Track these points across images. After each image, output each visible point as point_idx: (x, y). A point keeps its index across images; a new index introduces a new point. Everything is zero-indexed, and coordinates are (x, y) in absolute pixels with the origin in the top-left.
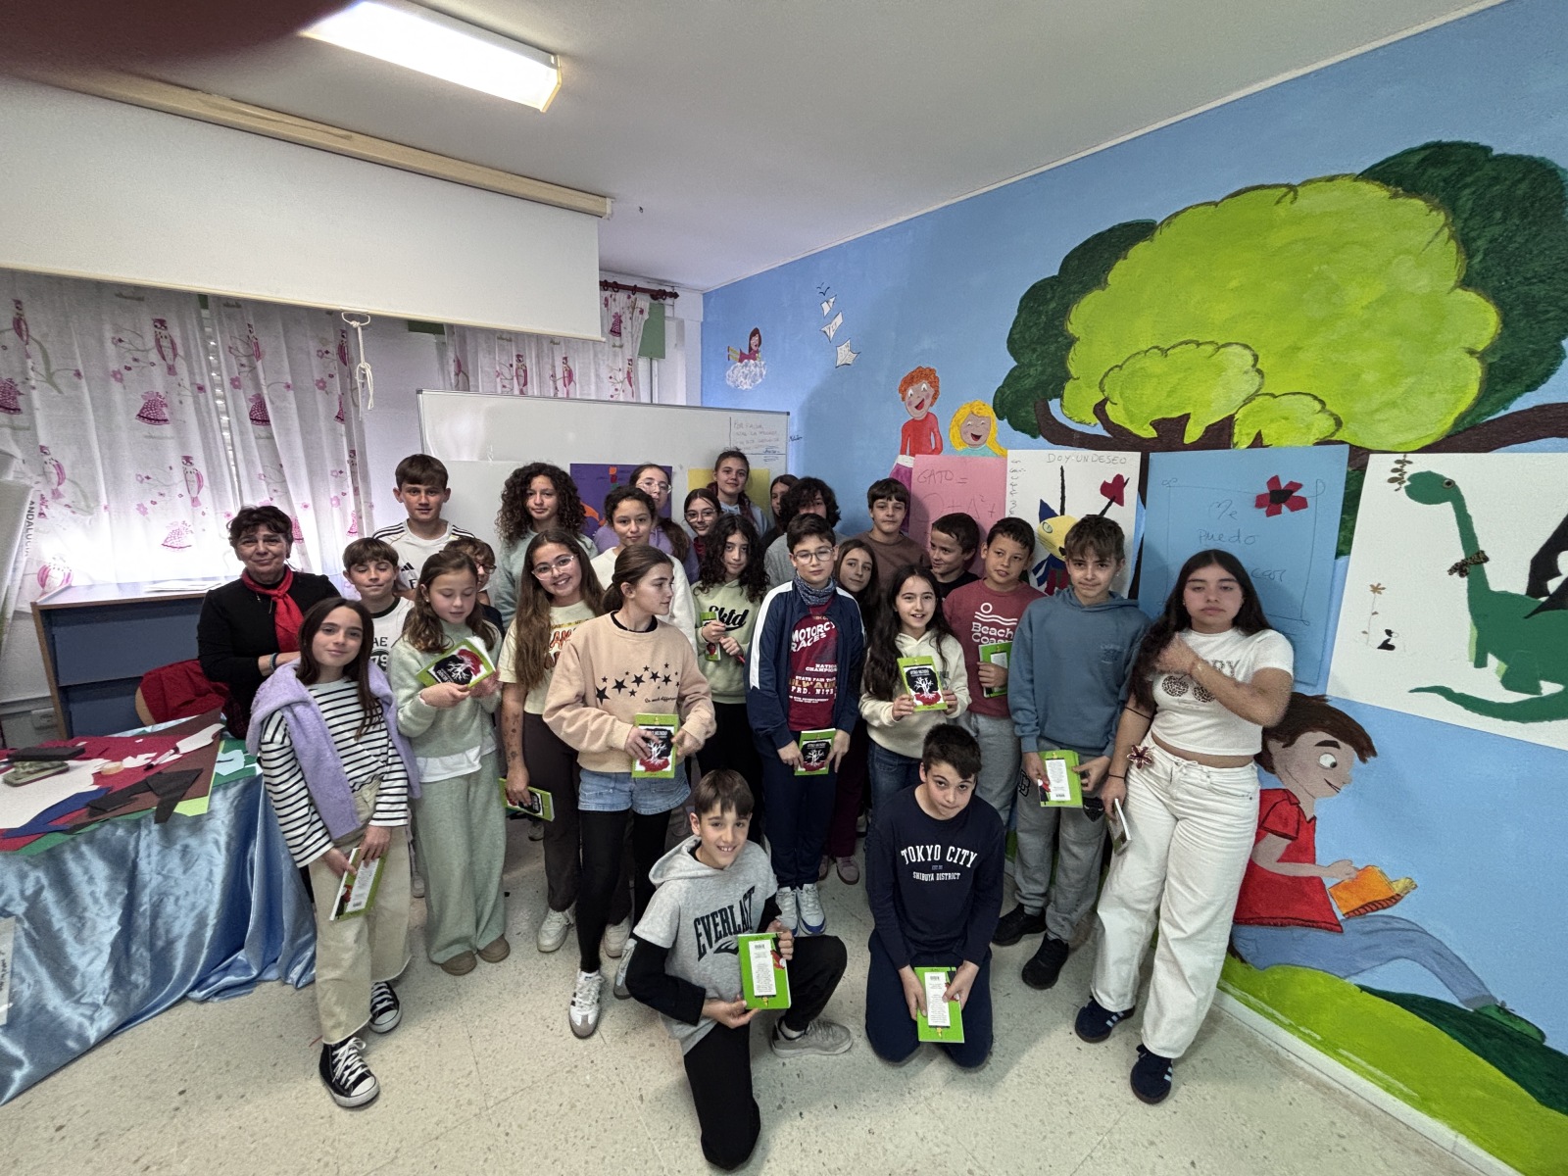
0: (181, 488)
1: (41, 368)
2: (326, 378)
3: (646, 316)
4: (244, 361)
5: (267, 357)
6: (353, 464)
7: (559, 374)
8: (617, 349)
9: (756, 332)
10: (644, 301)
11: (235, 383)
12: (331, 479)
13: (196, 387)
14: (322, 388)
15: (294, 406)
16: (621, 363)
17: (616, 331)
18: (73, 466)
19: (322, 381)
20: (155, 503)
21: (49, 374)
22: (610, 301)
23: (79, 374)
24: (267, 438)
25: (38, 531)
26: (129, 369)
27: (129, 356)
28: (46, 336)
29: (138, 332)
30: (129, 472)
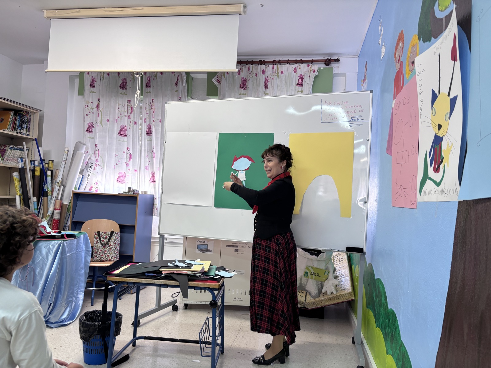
0: (125, 160)
4: (148, 112)
8: (300, 92)
10: (316, 66)
11: (145, 120)
13: (134, 122)
15: (160, 129)
17: (300, 84)
18: (101, 151)
20: (117, 164)
21: (101, 121)
22: (298, 69)
23: (108, 121)
24: (150, 140)
25: (92, 173)
26: (119, 117)
27: (120, 113)
28: (103, 109)
29: (124, 105)
30: (114, 154)
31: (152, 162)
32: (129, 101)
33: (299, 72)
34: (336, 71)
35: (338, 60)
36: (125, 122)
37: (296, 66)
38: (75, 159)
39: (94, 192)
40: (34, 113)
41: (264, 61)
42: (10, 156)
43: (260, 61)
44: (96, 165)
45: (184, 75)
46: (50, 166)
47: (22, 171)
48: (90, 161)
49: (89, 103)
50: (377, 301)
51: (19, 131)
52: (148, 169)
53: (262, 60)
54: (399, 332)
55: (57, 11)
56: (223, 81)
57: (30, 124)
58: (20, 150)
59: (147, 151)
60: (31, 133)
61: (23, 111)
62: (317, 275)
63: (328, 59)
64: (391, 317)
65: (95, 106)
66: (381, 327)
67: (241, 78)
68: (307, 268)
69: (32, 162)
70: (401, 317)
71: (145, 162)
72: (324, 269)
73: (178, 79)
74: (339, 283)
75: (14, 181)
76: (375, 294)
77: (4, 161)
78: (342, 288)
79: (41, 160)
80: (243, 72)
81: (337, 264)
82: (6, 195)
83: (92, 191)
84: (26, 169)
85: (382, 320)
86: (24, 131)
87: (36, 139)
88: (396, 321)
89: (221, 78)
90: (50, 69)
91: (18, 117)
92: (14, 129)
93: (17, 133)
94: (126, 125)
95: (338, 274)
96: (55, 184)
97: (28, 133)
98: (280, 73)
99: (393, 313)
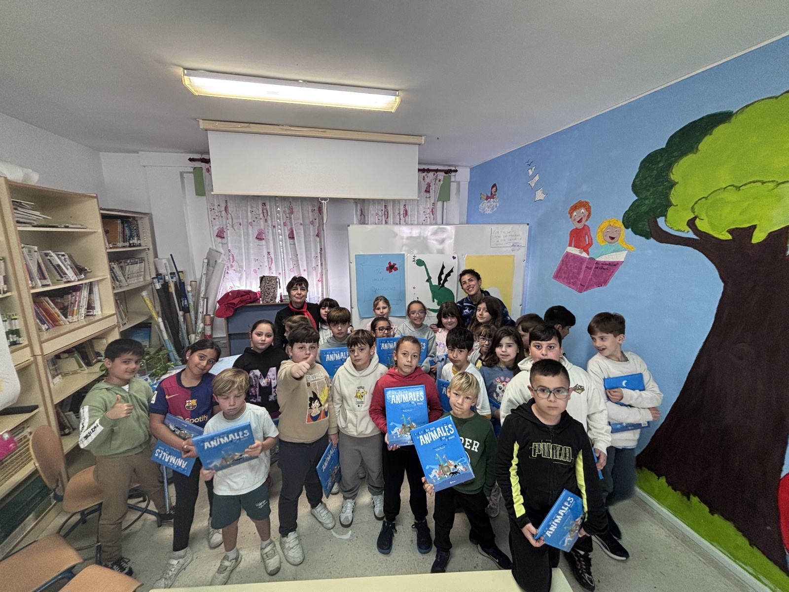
0: (266, 264)
1: (231, 223)
2: (314, 220)
3: (442, 182)
4: (288, 215)
5: (295, 213)
6: (321, 254)
7: (402, 213)
8: (428, 199)
9: (494, 185)
10: (441, 175)
11: (285, 224)
12: (313, 260)
13: (273, 226)
14: (312, 224)
15: (303, 231)
16: (430, 205)
17: (427, 191)
18: (237, 256)
19: (312, 221)
20: (259, 269)
21: (233, 225)
22: (426, 177)
23: (240, 224)
24: (293, 244)
25: (227, 279)
26: (254, 221)
27: (254, 217)
28: (232, 212)
29: (258, 208)
30: (253, 259)
31: (298, 265)
32: (264, 204)
33: (428, 180)
34: (453, 179)
35: (456, 171)
36: (262, 226)
37: (424, 174)
38: (215, 270)
40: (142, 217)
42: (129, 273)
44: (229, 269)
46: (181, 278)
49: (214, 205)
51: (131, 242)
55: (218, 122)
57: (139, 231)
59: (290, 254)
60: (142, 242)
63: (450, 170)
65: (223, 209)
75: (145, 302)
77: (127, 281)
86: (135, 241)
90: (215, 192)
91: (126, 225)
92: (124, 240)
94: (262, 228)
96: (199, 299)
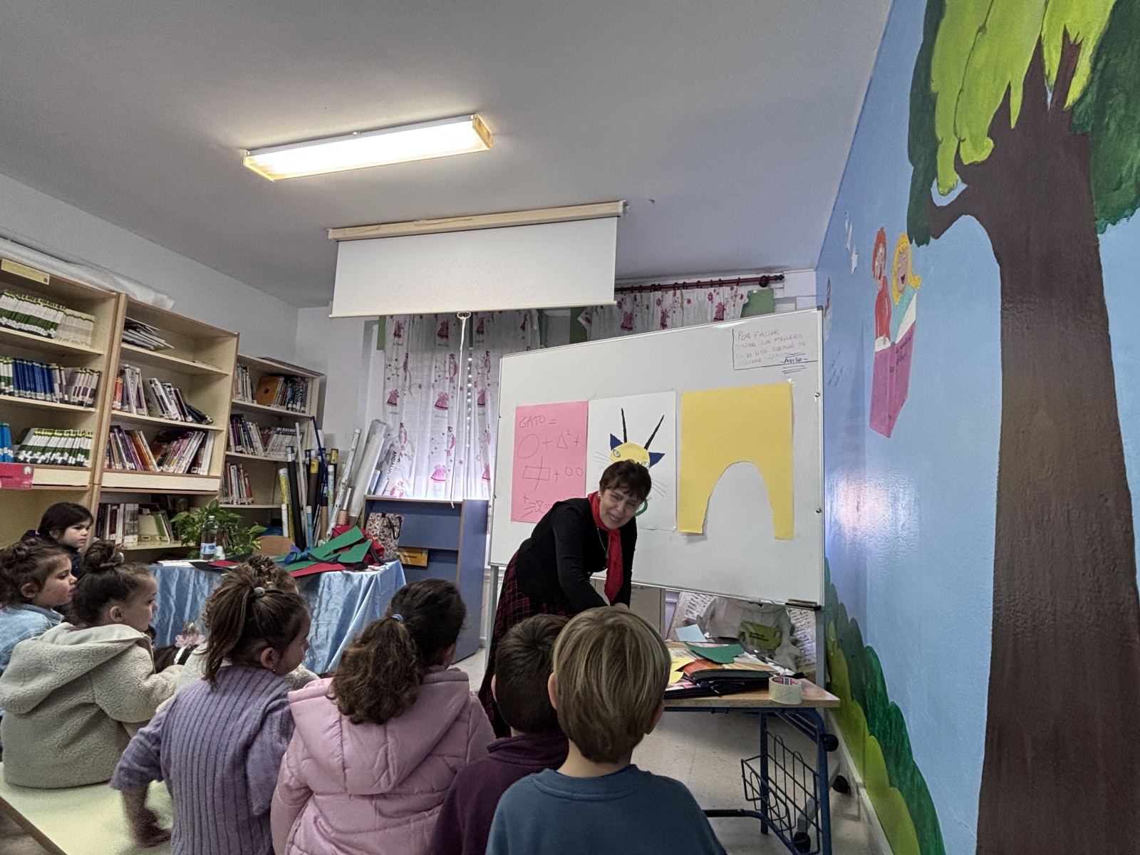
0: (445, 448)
1: (408, 385)
3: (745, 300)
4: (480, 371)
9: (829, 282)
10: (746, 289)
11: (476, 385)
17: (719, 318)
18: (410, 433)
20: (432, 453)
21: (410, 387)
22: (714, 295)
23: (420, 386)
24: (483, 415)
25: (395, 468)
26: (436, 381)
27: (437, 374)
28: (412, 369)
29: (443, 362)
30: (429, 436)
31: (486, 448)
32: (452, 356)
33: (717, 300)
34: (779, 294)
35: (781, 278)
36: (447, 388)
37: (711, 290)
38: (369, 446)
39: (397, 498)
40: (313, 378)
41: (659, 285)
42: (276, 445)
43: (653, 285)
44: (401, 454)
45: (535, 312)
46: (333, 458)
47: (292, 467)
48: (393, 449)
49: (392, 360)
50: (869, 687)
51: (290, 406)
52: (480, 460)
53: (657, 284)
54: (910, 747)
55: (347, 229)
56: (595, 319)
57: (306, 396)
58: (290, 435)
59: (478, 431)
60: (307, 409)
61: (297, 377)
62: (760, 637)
63: (764, 277)
64: (893, 717)
65: (401, 365)
66: (877, 735)
67: (623, 313)
68: (742, 625)
69: (308, 453)
70: (911, 720)
71: (475, 450)
72: (774, 626)
73: (525, 320)
74: (801, 653)
75: (280, 482)
76: (864, 674)
77: (267, 452)
78: (807, 662)
79: (320, 449)
80: (626, 304)
81: (796, 618)
82: (268, 503)
83: (394, 495)
84: (298, 463)
85: (880, 722)
86: (298, 406)
87: (313, 417)
88: (902, 724)
89: (591, 315)
90: (335, 314)
91: (290, 385)
92: (283, 403)
93: (288, 409)
94: (447, 392)
95: (798, 637)
96: (339, 485)
97: (303, 409)
98: (685, 302)
99: (897, 710)
